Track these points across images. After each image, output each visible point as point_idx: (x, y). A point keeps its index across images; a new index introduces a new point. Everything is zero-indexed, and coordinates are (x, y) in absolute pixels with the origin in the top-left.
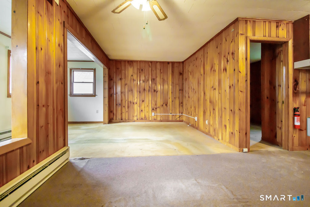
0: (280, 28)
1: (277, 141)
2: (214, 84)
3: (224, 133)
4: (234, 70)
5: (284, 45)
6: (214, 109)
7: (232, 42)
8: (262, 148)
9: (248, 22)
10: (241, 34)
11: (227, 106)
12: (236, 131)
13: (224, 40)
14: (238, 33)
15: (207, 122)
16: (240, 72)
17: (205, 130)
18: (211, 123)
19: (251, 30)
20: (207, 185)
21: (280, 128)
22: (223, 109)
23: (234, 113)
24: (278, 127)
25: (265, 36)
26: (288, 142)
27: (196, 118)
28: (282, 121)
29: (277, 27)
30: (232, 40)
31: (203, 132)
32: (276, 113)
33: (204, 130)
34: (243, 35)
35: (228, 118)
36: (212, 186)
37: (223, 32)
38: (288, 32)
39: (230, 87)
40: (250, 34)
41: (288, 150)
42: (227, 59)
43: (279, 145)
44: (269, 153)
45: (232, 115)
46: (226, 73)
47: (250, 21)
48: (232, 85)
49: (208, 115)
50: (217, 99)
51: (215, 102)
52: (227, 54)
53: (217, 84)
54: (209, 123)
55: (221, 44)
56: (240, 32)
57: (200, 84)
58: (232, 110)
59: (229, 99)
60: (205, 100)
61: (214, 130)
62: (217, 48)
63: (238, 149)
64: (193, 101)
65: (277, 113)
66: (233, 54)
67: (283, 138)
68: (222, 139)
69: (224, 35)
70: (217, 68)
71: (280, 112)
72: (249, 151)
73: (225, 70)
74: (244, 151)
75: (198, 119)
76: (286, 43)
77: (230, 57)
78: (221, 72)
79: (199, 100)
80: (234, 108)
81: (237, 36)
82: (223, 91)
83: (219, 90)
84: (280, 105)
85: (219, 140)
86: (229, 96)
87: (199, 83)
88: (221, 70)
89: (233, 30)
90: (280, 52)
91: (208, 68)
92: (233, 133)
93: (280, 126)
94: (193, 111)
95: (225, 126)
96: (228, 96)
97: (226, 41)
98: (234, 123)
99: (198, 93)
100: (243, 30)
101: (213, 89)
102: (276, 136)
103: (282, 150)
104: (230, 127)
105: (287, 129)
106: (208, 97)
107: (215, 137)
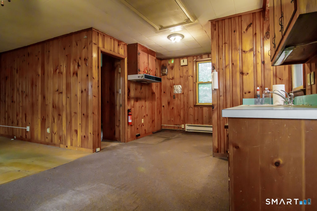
0: (120, 47)
1: (116, 137)
2: (59, 86)
3: (74, 138)
4: (88, 76)
5: (121, 61)
6: (59, 115)
7: (84, 48)
8: (107, 145)
9: (100, 34)
10: (94, 43)
11: (79, 110)
12: (89, 134)
13: (74, 43)
14: (92, 42)
15: (48, 130)
16: (94, 78)
17: (45, 140)
18: (55, 130)
19: (101, 42)
20: (88, 189)
21: (118, 126)
22: (73, 114)
23: (87, 116)
24: (116, 126)
25: (111, 51)
26: (125, 136)
27: (28, 129)
28: (119, 121)
29: (118, 45)
30: (85, 46)
31: (41, 143)
32: (114, 114)
33: (43, 140)
34: (96, 44)
35: (79, 122)
36: (93, 188)
37: (73, 35)
38: (124, 51)
39: (82, 92)
40: (100, 45)
41: (125, 142)
42: (78, 63)
43: (117, 140)
44: (114, 147)
45: (84, 119)
46: (76, 77)
47: (101, 34)
48: (85, 90)
49: (50, 121)
50: (64, 103)
51: (61, 106)
52: (78, 58)
53: (64, 87)
54: (52, 131)
55: (70, 46)
56: (94, 41)
57: (36, 86)
58: (85, 114)
59: (80, 103)
60: (44, 105)
61: (60, 138)
62: (64, 49)
63: (91, 151)
64: (22, 107)
65: (116, 114)
66: (86, 60)
67: (121, 134)
68: (72, 145)
69: (74, 38)
70: (64, 70)
71: (118, 114)
72: (101, 150)
73: (76, 74)
74: (97, 151)
75: (32, 129)
76: (123, 59)
77: (82, 62)
78: (70, 76)
79: (33, 105)
80: (87, 112)
81: (91, 44)
82: (73, 95)
83: (67, 94)
84: (118, 107)
85: (67, 147)
86: (81, 101)
87: (33, 84)
88: (70, 73)
89: (86, 37)
90: (118, 65)
91: (50, 68)
92: (86, 136)
93: (118, 124)
94: (22, 119)
95: (76, 131)
96: (79, 100)
97: (77, 45)
98: (87, 126)
99: (32, 97)
100: (96, 40)
101: (57, 93)
102: (114, 134)
103: (121, 143)
104: (82, 131)
105: (124, 126)
106: (49, 101)
107: (61, 145)
